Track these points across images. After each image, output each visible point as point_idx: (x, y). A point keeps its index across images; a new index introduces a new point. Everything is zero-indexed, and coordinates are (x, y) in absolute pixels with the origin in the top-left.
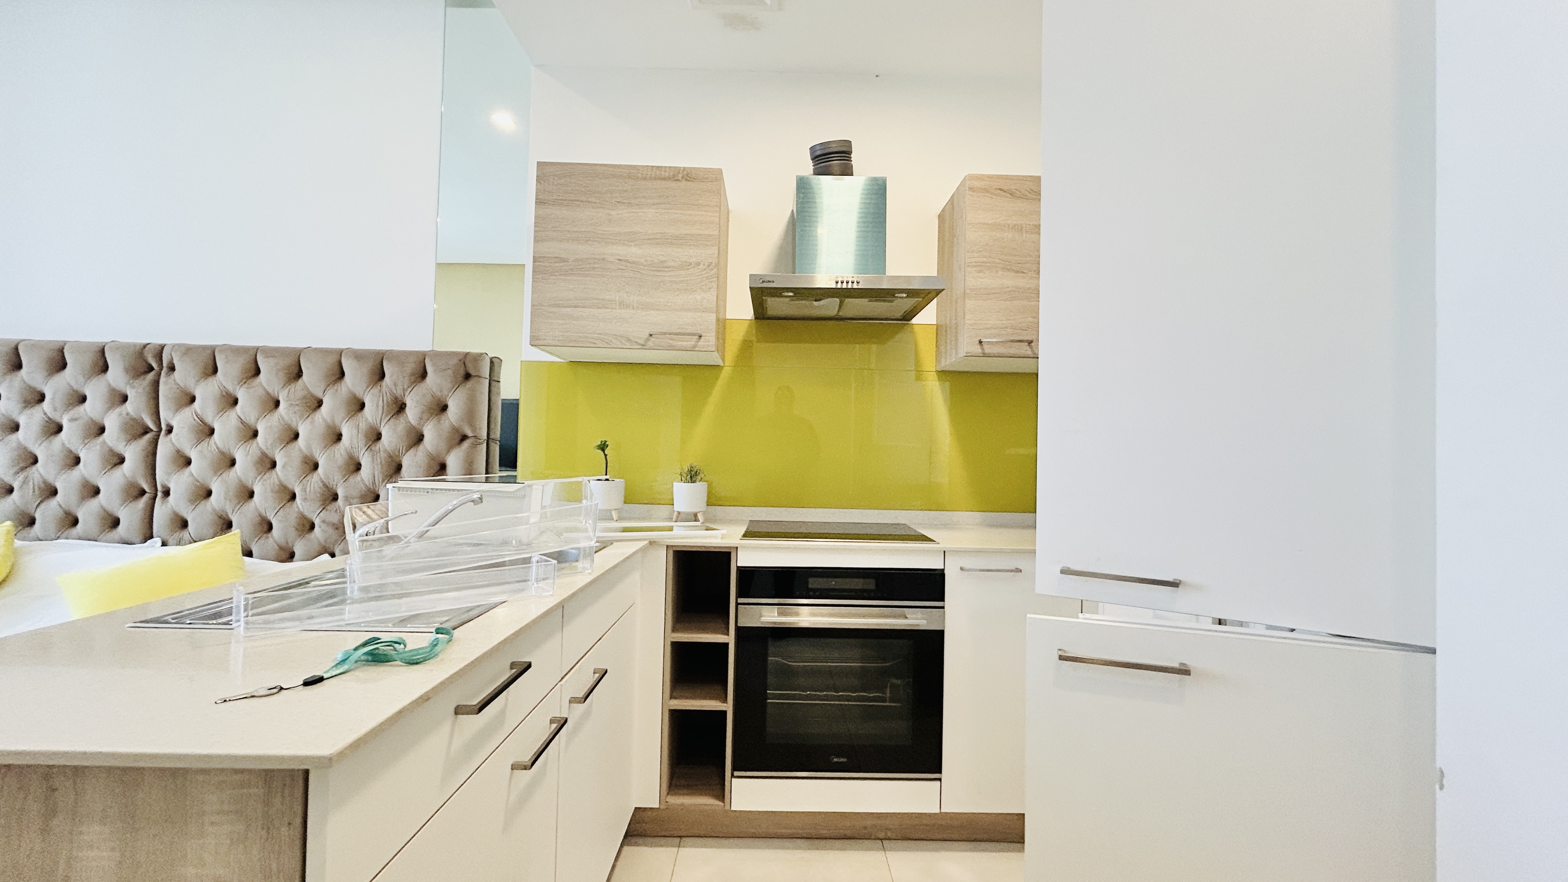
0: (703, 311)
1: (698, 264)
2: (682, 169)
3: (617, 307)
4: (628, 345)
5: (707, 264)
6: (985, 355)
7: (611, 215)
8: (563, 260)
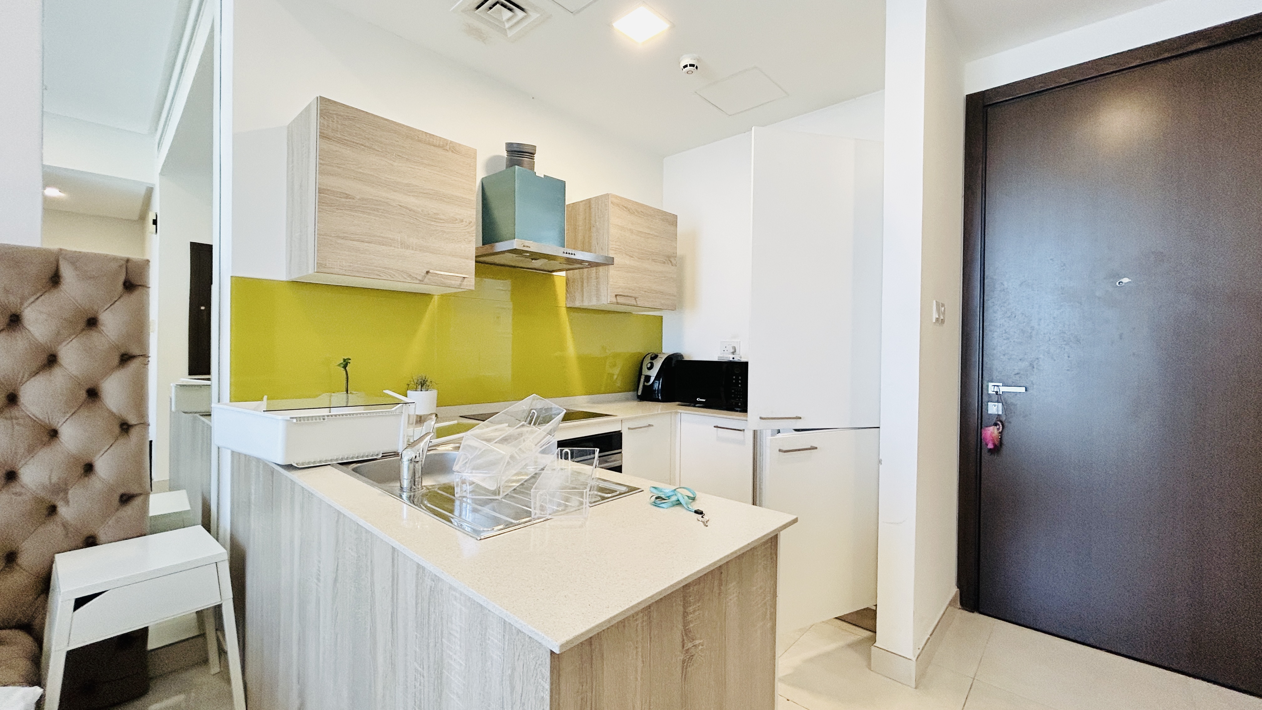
0: (467, 259)
1: (462, 221)
2: (449, 142)
3: (399, 246)
4: (409, 280)
5: (468, 222)
6: (618, 303)
7: (392, 165)
8: (347, 196)
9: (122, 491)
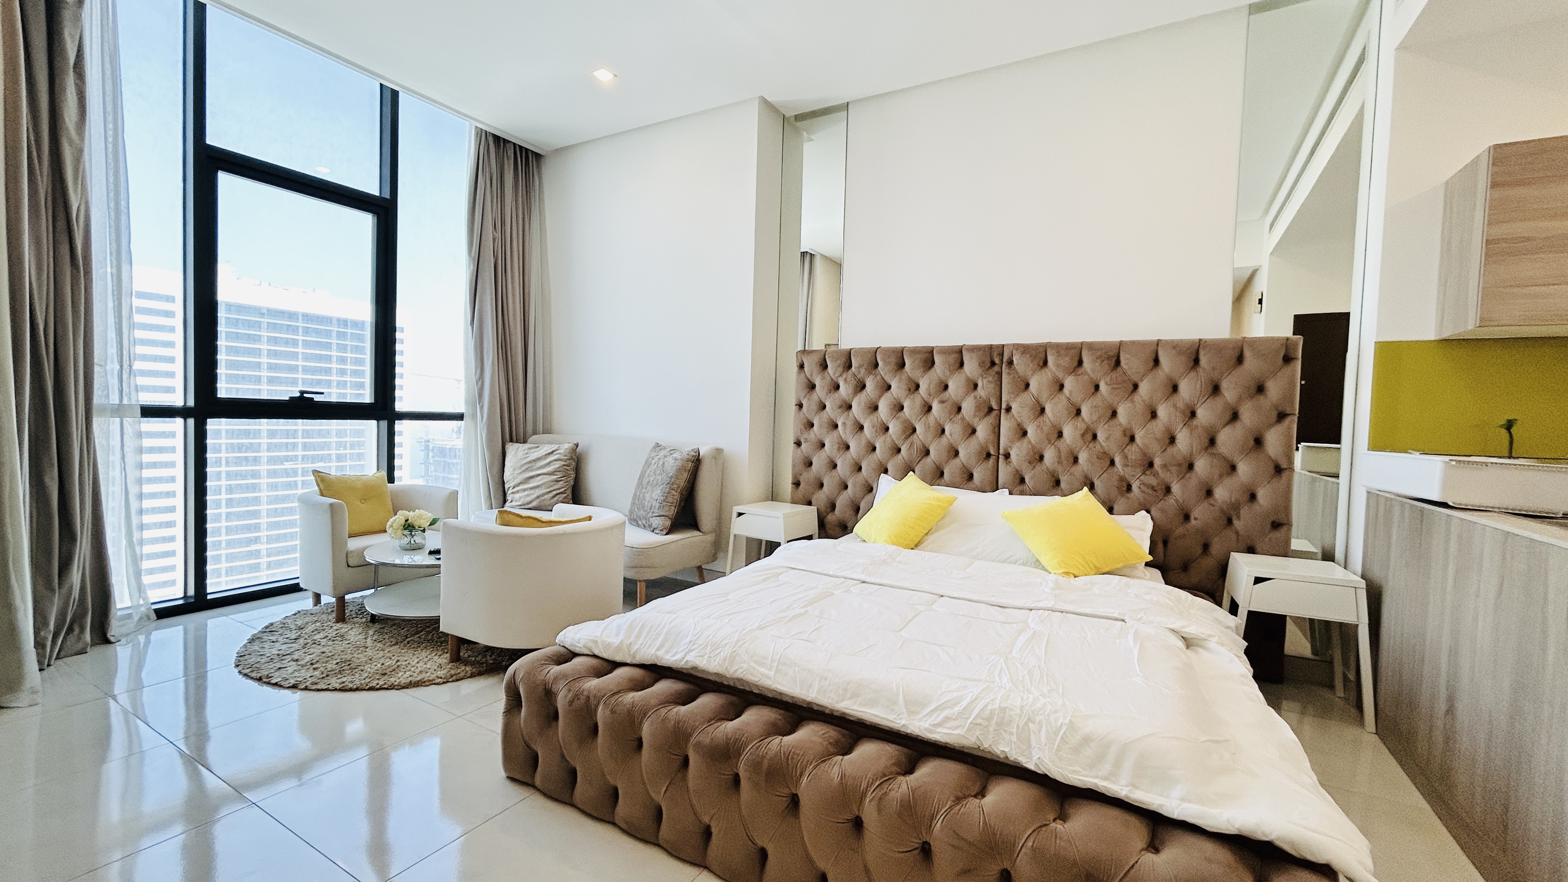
9: (1272, 519)
